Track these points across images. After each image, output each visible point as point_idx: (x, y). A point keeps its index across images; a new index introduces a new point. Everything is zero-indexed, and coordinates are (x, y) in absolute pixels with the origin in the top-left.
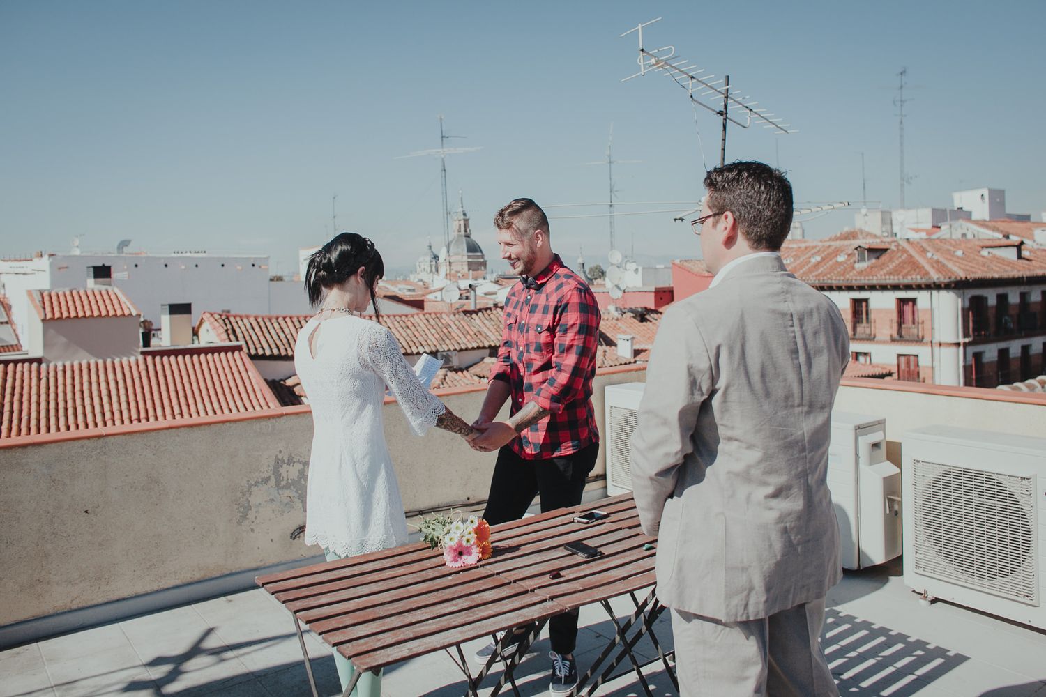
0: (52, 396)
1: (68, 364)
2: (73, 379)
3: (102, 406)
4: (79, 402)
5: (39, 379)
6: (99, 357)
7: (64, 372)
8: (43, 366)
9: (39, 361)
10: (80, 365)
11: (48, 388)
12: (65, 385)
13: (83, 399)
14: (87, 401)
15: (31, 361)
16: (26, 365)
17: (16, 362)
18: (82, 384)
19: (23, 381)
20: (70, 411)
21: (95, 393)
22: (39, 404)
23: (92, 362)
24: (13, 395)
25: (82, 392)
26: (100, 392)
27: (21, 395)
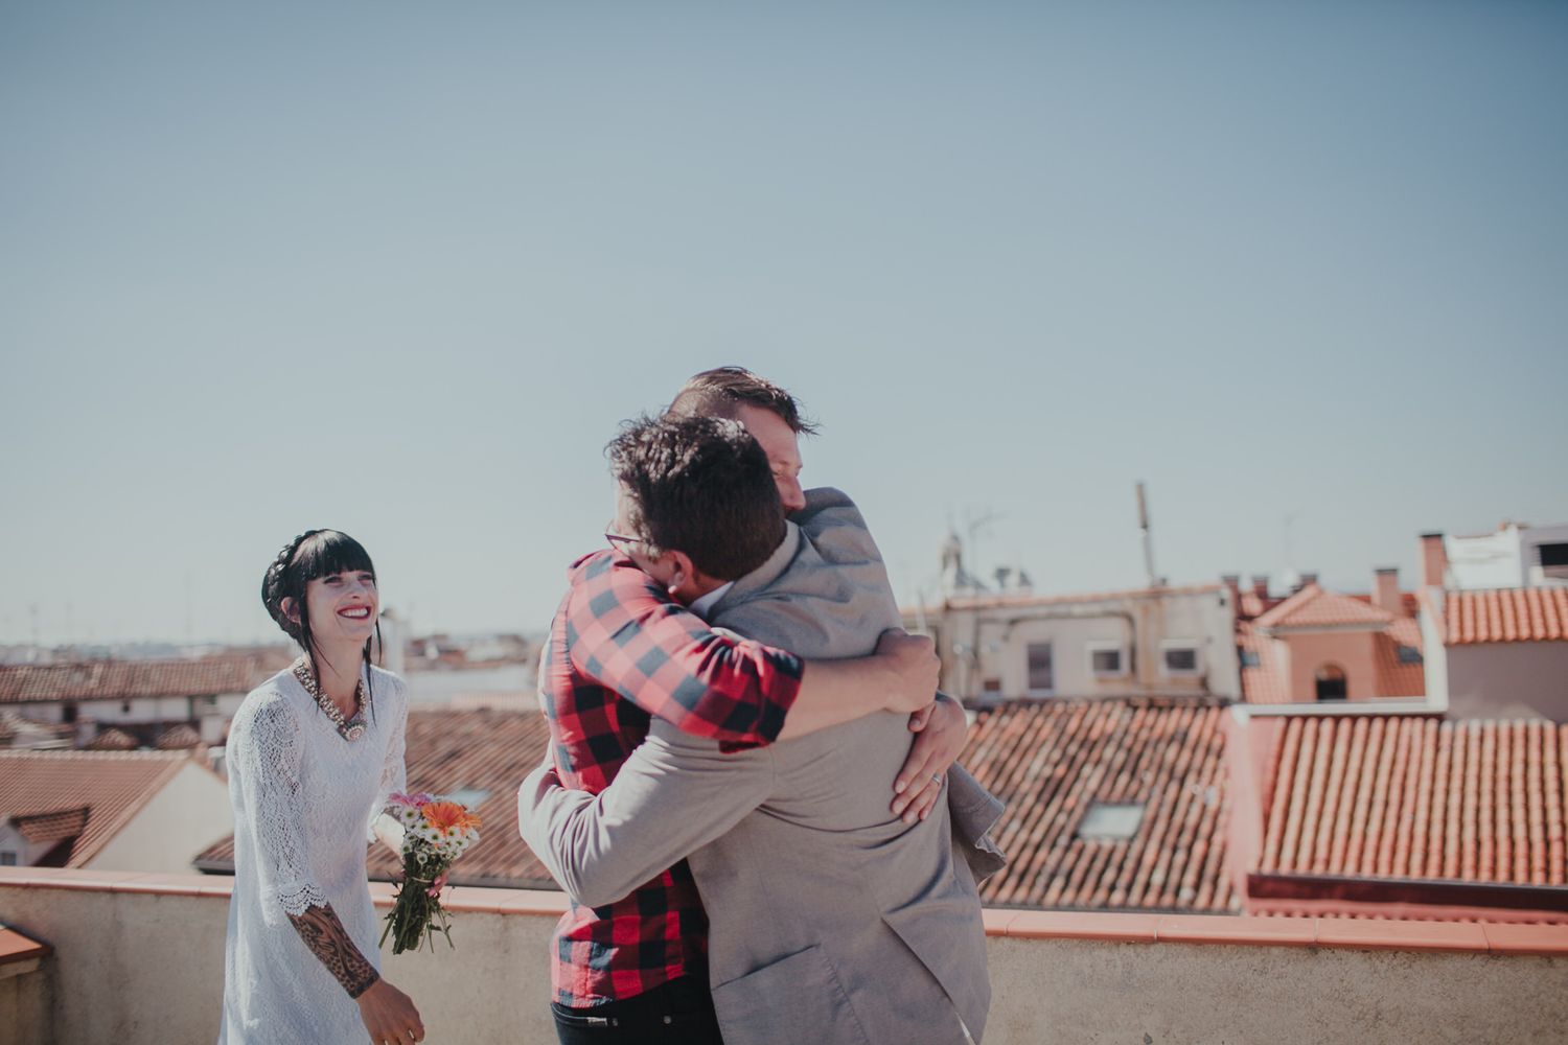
0: (1456, 784)
1: (1490, 726)
2: (1496, 753)
3: (1545, 811)
4: (1502, 799)
5: (1437, 749)
6: (1546, 714)
7: (1482, 739)
8: (1447, 727)
9: (1440, 718)
10: (1512, 730)
11: (1450, 767)
12: (1480, 765)
13: (1510, 794)
14: (1518, 799)
15: (1426, 717)
16: (1418, 723)
17: (1401, 717)
18: (1511, 764)
19: (1409, 750)
20: (1486, 815)
21: (1534, 786)
22: (1432, 794)
23: (1534, 725)
24: (1391, 773)
25: (1510, 779)
26: (1543, 782)
27: (1405, 776)
